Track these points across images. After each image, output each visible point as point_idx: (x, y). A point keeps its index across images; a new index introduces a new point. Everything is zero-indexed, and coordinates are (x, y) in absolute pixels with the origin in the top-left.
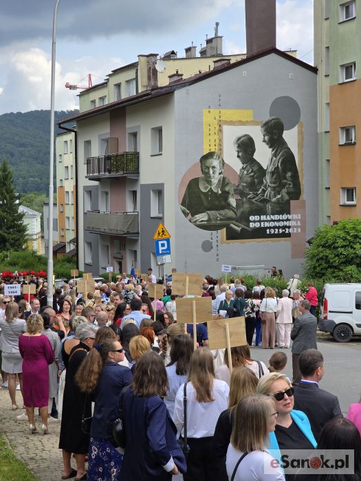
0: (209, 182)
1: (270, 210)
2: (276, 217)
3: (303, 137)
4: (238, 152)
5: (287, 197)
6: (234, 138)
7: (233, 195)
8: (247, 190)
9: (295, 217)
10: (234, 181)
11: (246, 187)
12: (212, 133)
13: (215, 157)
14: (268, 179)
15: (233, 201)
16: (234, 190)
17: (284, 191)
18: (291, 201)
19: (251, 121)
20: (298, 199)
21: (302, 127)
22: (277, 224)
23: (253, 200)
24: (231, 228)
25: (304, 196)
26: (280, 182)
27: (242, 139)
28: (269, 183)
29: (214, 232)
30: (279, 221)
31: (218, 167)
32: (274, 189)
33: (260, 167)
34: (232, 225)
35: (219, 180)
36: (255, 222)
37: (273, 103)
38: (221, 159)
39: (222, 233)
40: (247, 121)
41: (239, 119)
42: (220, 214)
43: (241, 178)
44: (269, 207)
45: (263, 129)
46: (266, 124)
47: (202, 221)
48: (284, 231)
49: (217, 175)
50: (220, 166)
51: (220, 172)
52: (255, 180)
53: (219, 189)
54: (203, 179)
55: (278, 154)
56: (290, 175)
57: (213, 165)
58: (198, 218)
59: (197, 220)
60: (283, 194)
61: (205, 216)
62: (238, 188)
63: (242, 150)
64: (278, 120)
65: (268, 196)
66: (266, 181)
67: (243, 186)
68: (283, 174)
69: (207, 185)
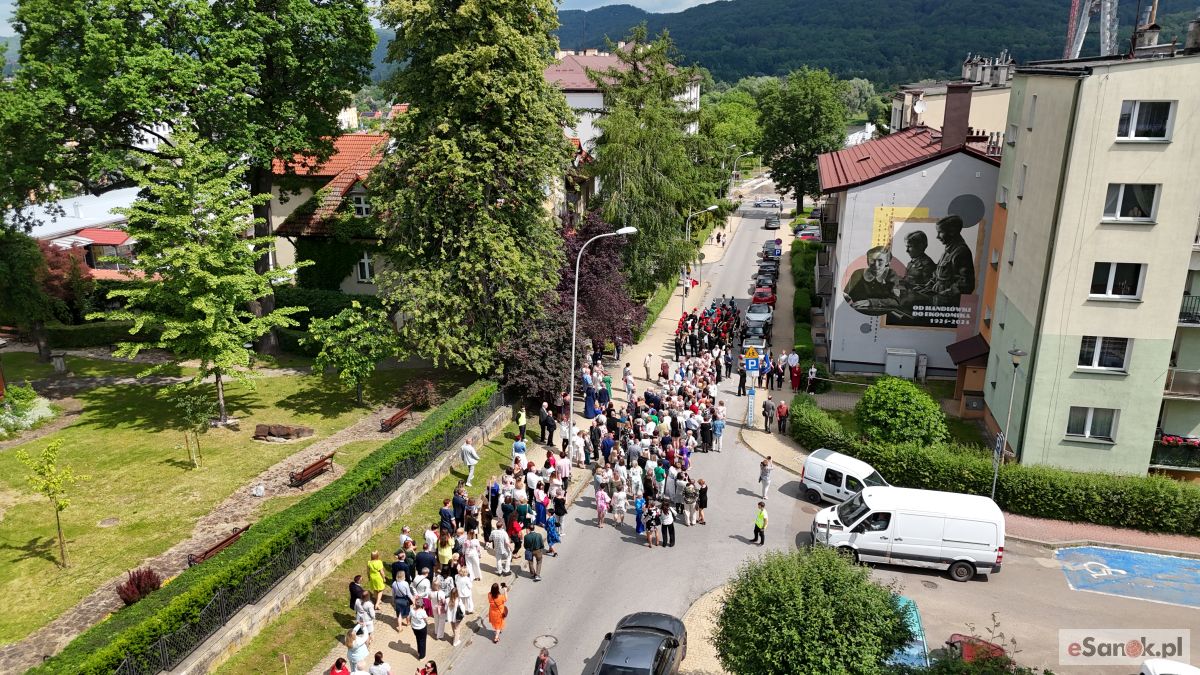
3: (984, 234)
4: (908, 247)
5: (957, 291)
6: (906, 234)
7: (898, 286)
8: (913, 282)
9: (964, 310)
10: (901, 274)
11: (913, 279)
12: (882, 228)
13: (883, 251)
14: (938, 273)
15: (897, 292)
16: (900, 282)
17: (955, 285)
18: (962, 295)
19: (926, 218)
20: (970, 293)
21: (984, 224)
22: (942, 315)
23: (920, 292)
26: (952, 277)
27: (913, 235)
28: (938, 277)
31: (885, 260)
32: (943, 283)
33: (931, 262)
35: (885, 272)
36: (918, 311)
37: (952, 203)
38: (889, 253)
40: (922, 218)
41: (912, 217)
42: (882, 302)
44: (936, 299)
45: (938, 226)
46: (943, 221)
47: (863, 307)
48: (950, 321)
49: (883, 268)
50: (887, 259)
51: (887, 264)
52: (924, 273)
53: (884, 280)
54: (868, 270)
55: (952, 250)
56: (964, 270)
57: (880, 258)
58: (859, 304)
59: (859, 306)
60: (954, 288)
61: (867, 302)
62: (904, 280)
63: (912, 246)
64: (957, 218)
65: (936, 288)
66: (935, 275)
67: (910, 278)
68: (956, 269)
69: (872, 276)
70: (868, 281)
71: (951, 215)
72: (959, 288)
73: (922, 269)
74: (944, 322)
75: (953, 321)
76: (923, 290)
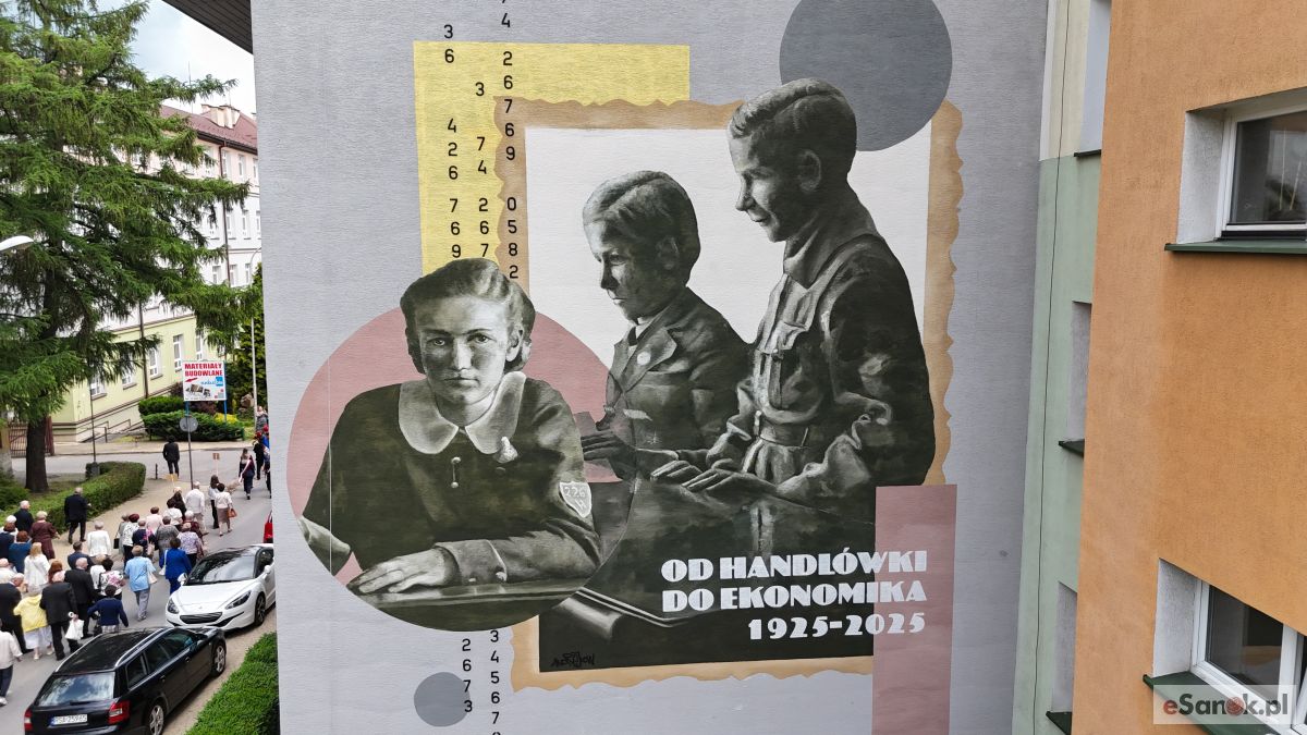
0: (454, 408)
1: (767, 533)
2: (800, 564)
3: (958, 181)
4: (608, 260)
5: (857, 473)
6: (587, 193)
7: (577, 466)
8: (650, 443)
9: (898, 561)
10: (586, 400)
11: (647, 426)
12: (464, 162)
13: (483, 287)
14: (760, 390)
15: (576, 494)
16: (587, 443)
17: (844, 445)
19: (678, 104)
20: (917, 479)
21: (956, 130)
22: (801, 596)
23: (683, 489)
24: (569, 616)
25: (950, 466)
26: (828, 402)
27: (627, 198)
28: (766, 409)
29: (481, 638)
30: (815, 580)
31: (501, 336)
32: (791, 434)
33: (723, 332)
34: (570, 604)
35: (507, 398)
38: (513, 296)
39: (518, 641)
40: (658, 105)
41: (612, 97)
42: (510, 556)
43: (620, 385)
44: (763, 517)
45: (743, 146)
46: (763, 116)
47: (417, 588)
48: (836, 625)
49: (494, 373)
50: (510, 329)
51: (511, 358)
52: (696, 393)
53: (505, 440)
54: (418, 393)
55: (817, 269)
56: (878, 368)
57: (472, 326)
58: (395, 577)
59: (394, 584)
60: (841, 456)
61: (434, 564)
62: (606, 434)
63: (627, 253)
64: (827, 99)
65: (761, 466)
66: (751, 397)
67: (632, 423)
68: (844, 364)
69: (441, 420)
70: (424, 447)
71: (798, 84)
72: (866, 454)
73: (687, 373)
74: (810, 630)
75: (855, 620)
76: (700, 479)
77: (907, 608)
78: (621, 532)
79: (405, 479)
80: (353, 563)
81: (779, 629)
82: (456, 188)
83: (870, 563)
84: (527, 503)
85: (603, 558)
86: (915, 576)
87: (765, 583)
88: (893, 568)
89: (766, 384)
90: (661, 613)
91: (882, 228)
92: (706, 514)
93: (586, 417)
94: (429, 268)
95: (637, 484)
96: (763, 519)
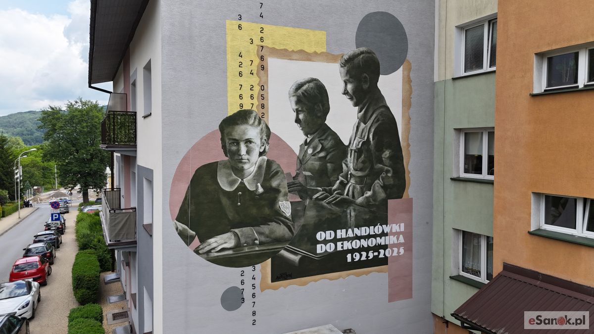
0: (240, 172)
1: (353, 219)
2: (364, 231)
3: (411, 87)
4: (298, 112)
5: (382, 195)
7: (286, 195)
8: (312, 185)
9: (395, 228)
10: (289, 168)
11: (311, 178)
12: (245, 70)
13: (251, 121)
14: (350, 163)
16: (289, 185)
17: (378, 183)
18: (390, 201)
19: (322, 53)
20: (400, 196)
21: (410, 69)
22: (364, 243)
23: (324, 203)
24: (283, 258)
25: (411, 191)
26: (372, 168)
27: (305, 88)
28: (352, 171)
29: (248, 270)
30: (369, 237)
31: (257, 141)
32: (360, 180)
33: (337, 141)
34: (283, 252)
35: (260, 167)
37: (361, 23)
38: (263, 125)
39: (263, 270)
40: (315, 53)
41: (299, 49)
42: (260, 233)
43: (301, 161)
45: (344, 70)
46: (350, 60)
47: (223, 250)
48: (376, 254)
49: (255, 158)
50: (261, 139)
51: (261, 151)
52: (328, 165)
53: (259, 184)
54: (225, 165)
55: (368, 117)
56: (388, 155)
57: (247, 137)
58: (214, 245)
59: (214, 249)
60: (377, 188)
61: (230, 239)
62: (296, 181)
63: (304, 109)
64: (370, 55)
65: (350, 193)
66: (347, 166)
67: (306, 176)
68: (377, 153)
69: (234, 177)
70: (227, 188)
71: (362, 49)
72: (384, 187)
73: (325, 157)
74: (367, 257)
75: (382, 251)
76: (330, 199)
77: (398, 246)
78: (302, 221)
79: (220, 202)
80: (196, 240)
81: (357, 257)
82: (242, 80)
83: (387, 229)
84: (267, 211)
85: (295, 232)
86: (401, 233)
87: (352, 239)
88: (394, 231)
89: (352, 161)
90: (316, 254)
91: (388, 104)
92: (331, 212)
93: (289, 174)
94: (230, 113)
95: (308, 201)
96: (352, 213)
